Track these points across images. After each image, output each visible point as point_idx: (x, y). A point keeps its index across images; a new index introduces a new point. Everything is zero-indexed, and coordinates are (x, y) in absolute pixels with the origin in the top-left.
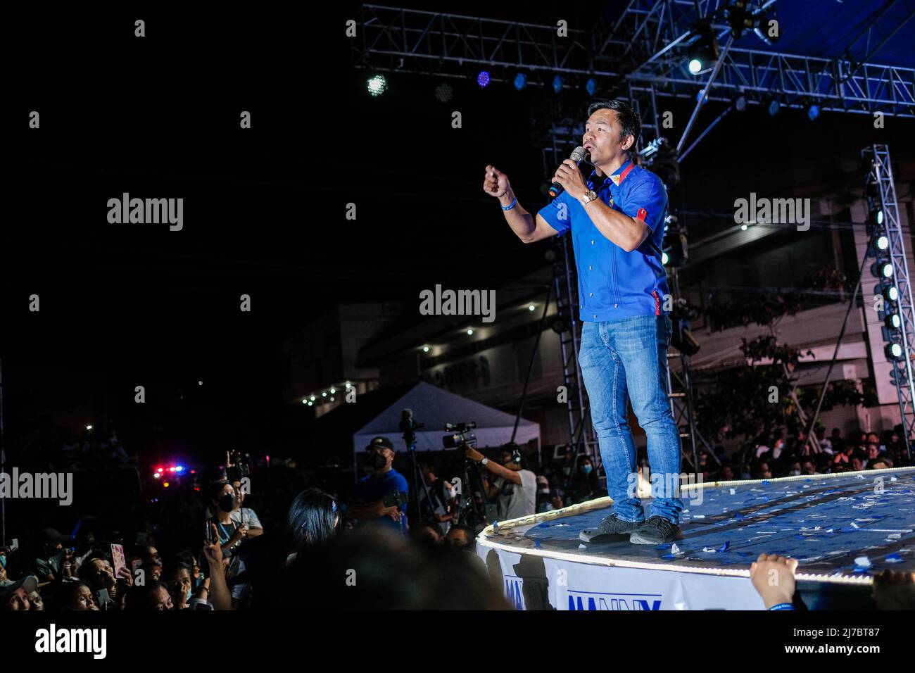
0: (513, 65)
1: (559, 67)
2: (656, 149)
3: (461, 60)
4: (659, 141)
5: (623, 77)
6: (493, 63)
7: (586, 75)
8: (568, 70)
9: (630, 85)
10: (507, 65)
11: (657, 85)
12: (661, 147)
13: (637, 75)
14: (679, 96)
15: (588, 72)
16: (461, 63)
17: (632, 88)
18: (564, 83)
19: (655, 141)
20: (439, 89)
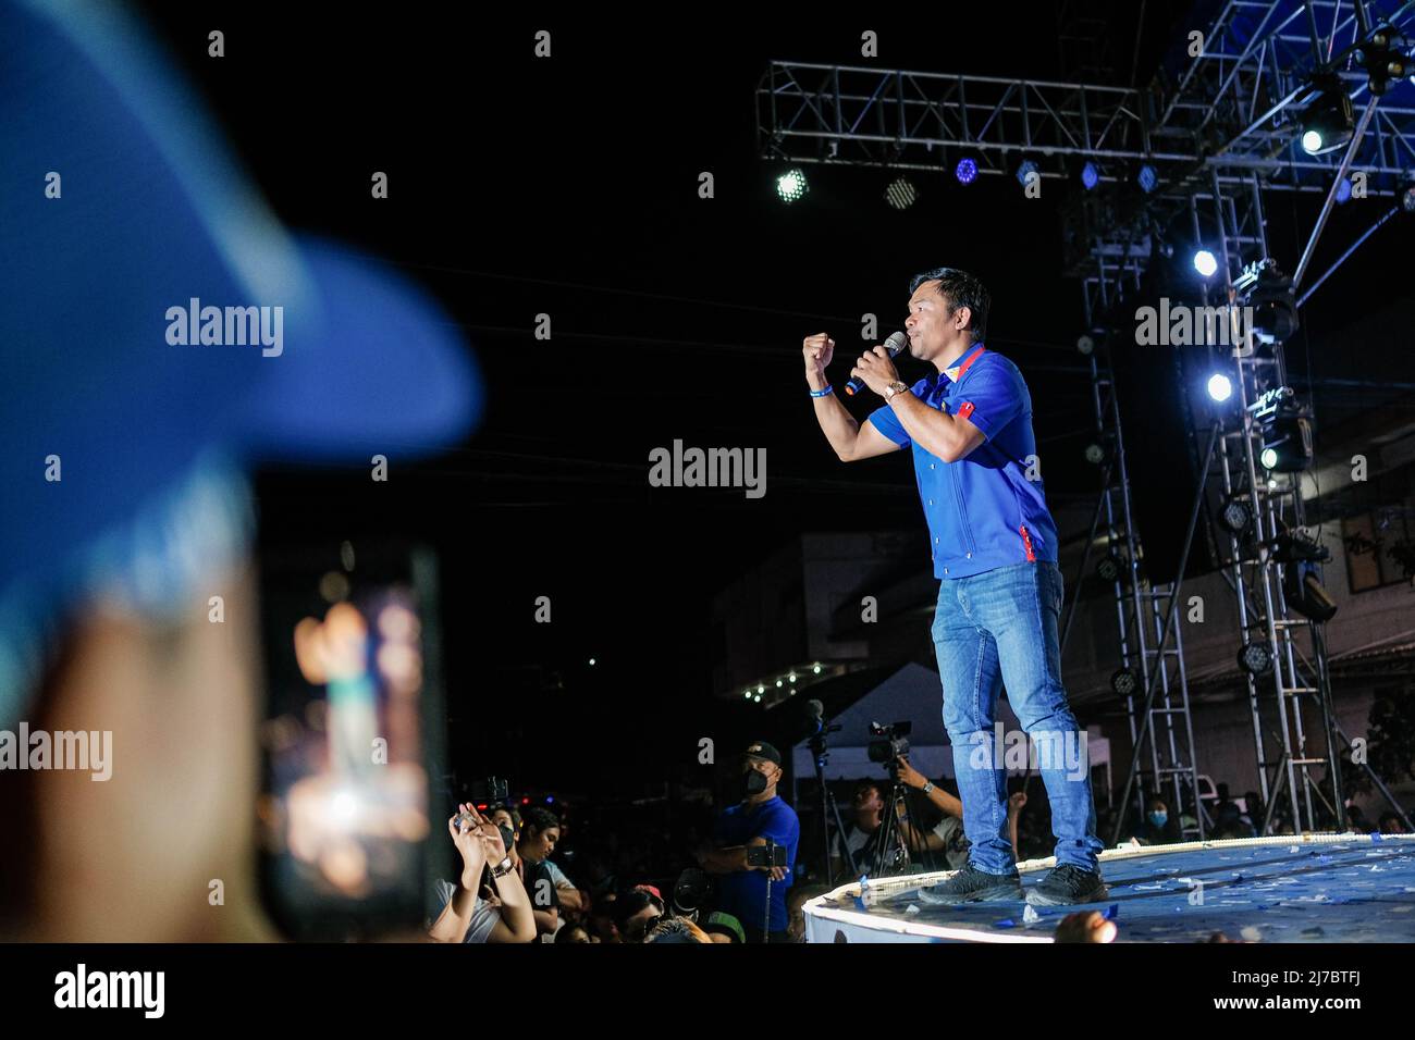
0: (1016, 147)
1: (1093, 148)
2: (1255, 278)
3: (930, 143)
4: (1261, 265)
5: (1202, 161)
6: (983, 146)
7: (1138, 159)
8: (1109, 153)
9: (1215, 173)
10: (1005, 148)
11: (1262, 172)
12: (1262, 274)
13: (1224, 158)
14: (1304, 189)
15: (1142, 156)
16: (929, 148)
17: (1219, 179)
18: (1100, 173)
19: (1254, 264)
20: (891, 189)
